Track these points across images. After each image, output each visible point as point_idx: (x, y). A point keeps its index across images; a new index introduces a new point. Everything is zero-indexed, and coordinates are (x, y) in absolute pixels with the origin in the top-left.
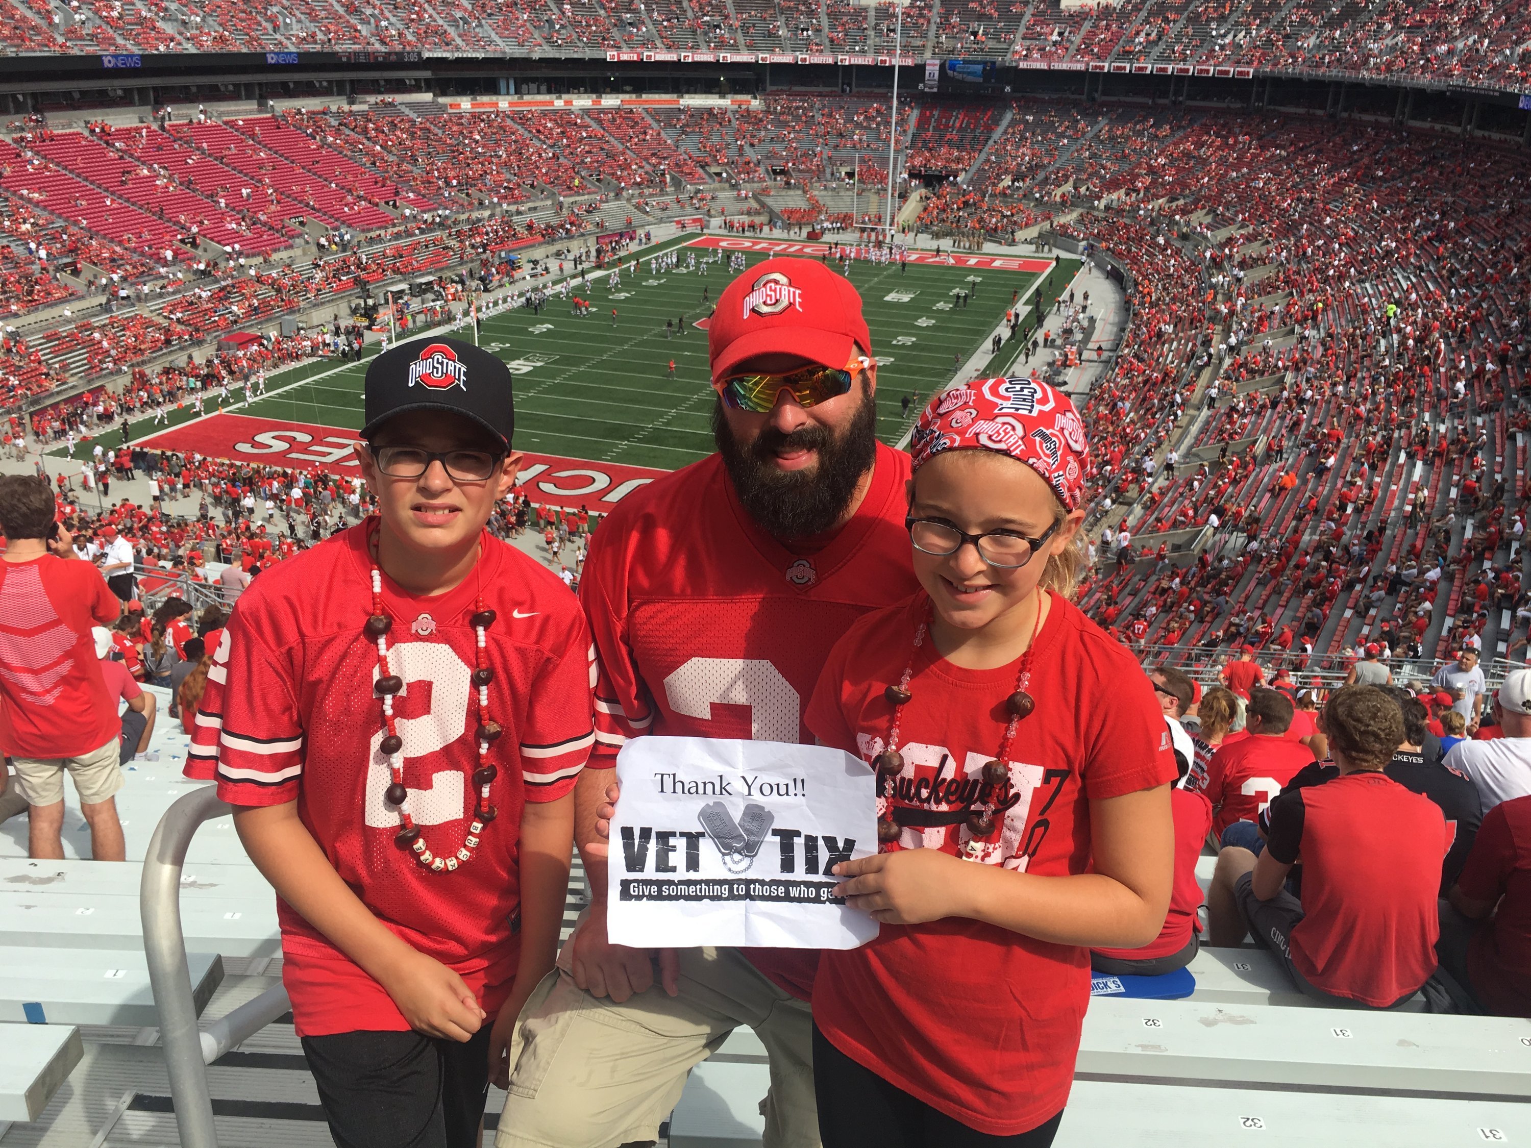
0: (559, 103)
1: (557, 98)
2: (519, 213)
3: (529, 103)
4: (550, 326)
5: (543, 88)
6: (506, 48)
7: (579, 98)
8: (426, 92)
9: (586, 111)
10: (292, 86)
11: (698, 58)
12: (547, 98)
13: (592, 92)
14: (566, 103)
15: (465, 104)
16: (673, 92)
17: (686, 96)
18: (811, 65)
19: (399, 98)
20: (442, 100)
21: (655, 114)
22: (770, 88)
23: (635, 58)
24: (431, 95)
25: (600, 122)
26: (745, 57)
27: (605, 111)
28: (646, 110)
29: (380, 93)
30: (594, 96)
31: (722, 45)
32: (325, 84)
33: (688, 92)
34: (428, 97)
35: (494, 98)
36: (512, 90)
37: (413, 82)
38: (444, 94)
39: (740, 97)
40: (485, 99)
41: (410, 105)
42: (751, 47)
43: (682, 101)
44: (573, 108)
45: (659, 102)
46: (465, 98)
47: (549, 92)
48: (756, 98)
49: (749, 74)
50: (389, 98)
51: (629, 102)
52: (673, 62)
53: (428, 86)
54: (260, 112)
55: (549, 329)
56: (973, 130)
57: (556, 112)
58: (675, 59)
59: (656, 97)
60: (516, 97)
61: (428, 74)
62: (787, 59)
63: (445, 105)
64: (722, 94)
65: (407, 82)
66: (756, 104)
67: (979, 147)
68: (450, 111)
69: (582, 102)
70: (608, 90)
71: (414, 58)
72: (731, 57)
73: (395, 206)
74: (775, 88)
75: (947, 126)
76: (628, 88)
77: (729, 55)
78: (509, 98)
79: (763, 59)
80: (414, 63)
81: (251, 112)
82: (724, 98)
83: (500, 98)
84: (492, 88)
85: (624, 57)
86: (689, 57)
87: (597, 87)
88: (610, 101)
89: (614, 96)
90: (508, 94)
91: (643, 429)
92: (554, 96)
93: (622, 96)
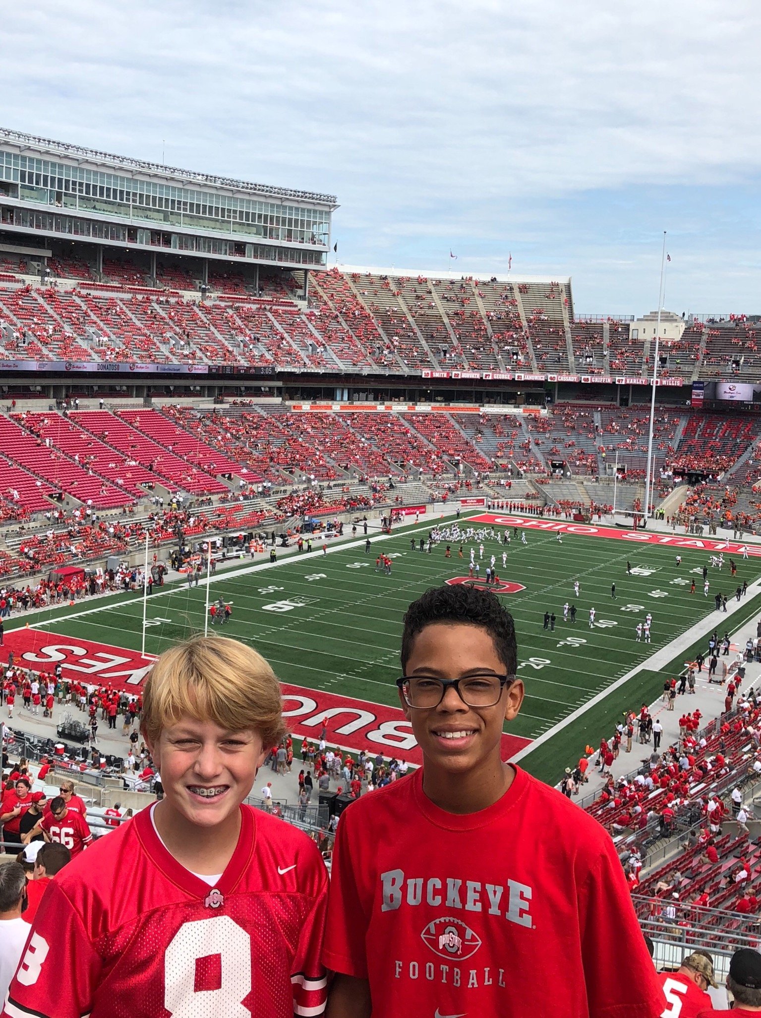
0: (381, 408)
1: (381, 404)
2: (329, 487)
3: (357, 407)
4: (324, 576)
5: (371, 396)
6: (343, 367)
7: (399, 404)
8: (277, 396)
9: (403, 415)
10: (172, 388)
11: (497, 376)
12: (373, 403)
13: (410, 400)
14: (387, 408)
15: (306, 406)
16: (476, 402)
17: (487, 405)
18: (592, 384)
19: (256, 400)
20: (288, 403)
21: (459, 419)
22: (557, 401)
23: (445, 376)
24: (281, 399)
25: (411, 422)
26: (537, 377)
27: (417, 415)
28: (452, 415)
29: (241, 396)
30: (411, 403)
31: (517, 366)
32: (198, 388)
33: (489, 402)
34: (277, 400)
35: (330, 403)
36: (346, 397)
37: (267, 389)
38: (291, 399)
39: (531, 407)
40: (323, 403)
41: (263, 406)
42: (543, 369)
43: (482, 409)
44: (391, 412)
45: (462, 409)
46: (306, 402)
47: (376, 399)
48: (545, 408)
49: (540, 390)
50: (247, 400)
51: (438, 408)
52: (477, 379)
53: (280, 392)
54: (145, 406)
55: (321, 578)
56: (735, 438)
57: (378, 414)
58: (478, 377)
59: (462, 405)
60: (348, 402)
61: (279, 384)
62: (572, 378)
63: (290, 407)
64: (517, 405)
65: (263, 389)
66: (544, 413)
67: (739, 453)
68: (293, 411)
69: (399, 407)
70: (423, 399)
71: (269, 372)
72: (524, 377)
73: (230, 478)
74: (562, 401)
75: (711, 435)
76: (439, 398)
77: (523, 375)
78: (342, 403)
79: (551, 378)
80: (268, 375)
81: (138, 406)
82: (518, 407)
83: (335, 402)
84: (330, 395)
85: (436, 375)
86: (490, 376)
87: (413, 397)
88: (423, 407)
89: (427, 404)
90: (342, 400)
91: (364, 664)
92: (378, 403)
93: (433, 404)
